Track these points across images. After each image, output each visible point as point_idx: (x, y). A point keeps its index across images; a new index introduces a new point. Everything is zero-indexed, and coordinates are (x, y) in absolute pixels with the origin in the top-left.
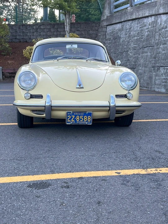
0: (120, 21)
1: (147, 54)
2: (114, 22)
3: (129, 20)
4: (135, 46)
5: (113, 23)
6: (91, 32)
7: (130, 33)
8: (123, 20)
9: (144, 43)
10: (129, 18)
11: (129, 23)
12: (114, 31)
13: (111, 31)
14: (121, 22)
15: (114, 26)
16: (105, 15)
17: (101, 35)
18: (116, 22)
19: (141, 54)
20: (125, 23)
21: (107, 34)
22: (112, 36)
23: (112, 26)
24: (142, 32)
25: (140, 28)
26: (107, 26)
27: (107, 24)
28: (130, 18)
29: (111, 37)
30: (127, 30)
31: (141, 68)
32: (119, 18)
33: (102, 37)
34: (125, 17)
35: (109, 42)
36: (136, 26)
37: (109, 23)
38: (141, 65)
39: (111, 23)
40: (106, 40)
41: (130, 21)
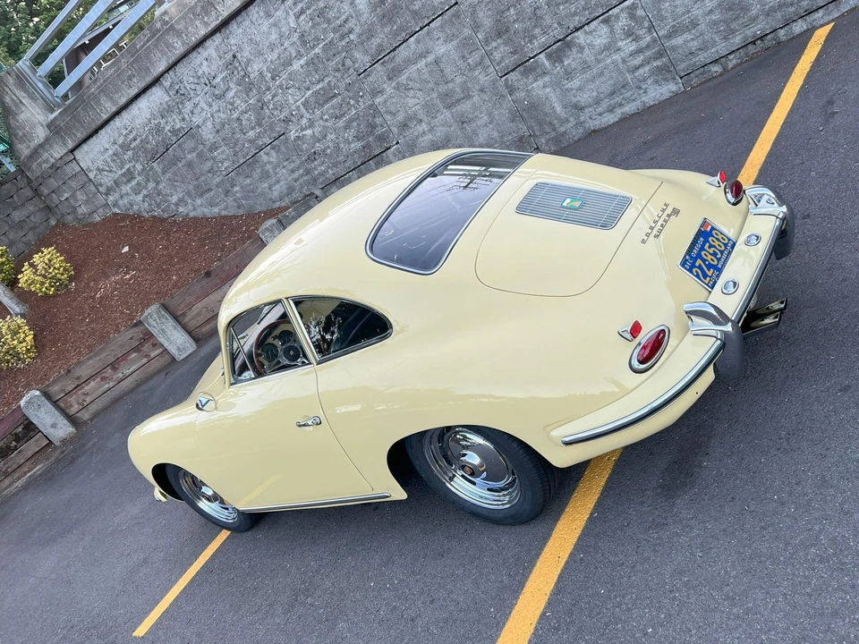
0: (149, 79)
1: (431, 58)
2: (114, 109)
3: (201, 43)
4: (320, 86)
5: (105, 117)
6: (17, 215)
7: (246, 75)
8: (161, 68)
9: (375, 42)
10: (203, 32)
11: (211, 48)
12: (131, 136)
13: (111, 152)
14: (156, 81)
15: (117, 122)
16: (33, 127)
17: (73, 195)
18: (123, 101)
19: (385, 86)
20: (180, 69)
21: (92, 175)
22: (135, 158)
23: (102, 132)
24: (331, 14)
25: (297, 18)
26: (72, 151)
27: (71, 145)
28: (206, 24)
29: (127, 167)
30: (218, 80)
31: (424, 127)
32: (130, 78)
33: (81, 196)
34: (169, 46)
35: (126, 188)
36: (265, 28)
37: (80, 136)
38: (421, 116)
39: (94, 127)
40: (109, 191)
41: (208, 43)
